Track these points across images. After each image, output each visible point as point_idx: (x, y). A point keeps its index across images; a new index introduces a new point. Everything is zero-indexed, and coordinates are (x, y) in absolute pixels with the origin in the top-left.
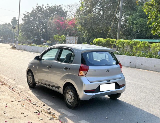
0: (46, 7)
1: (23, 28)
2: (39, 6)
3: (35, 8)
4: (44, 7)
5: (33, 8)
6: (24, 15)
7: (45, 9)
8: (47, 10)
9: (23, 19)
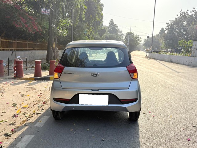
0: (192, 11)
1: (166, 37)
2: (183, 12)
3: (179, 15)
4: (189, 12)
5: (177, 15)
6: (167, 24)
7: (190, 14)
8: (192, 15)
9: (166, 28)
